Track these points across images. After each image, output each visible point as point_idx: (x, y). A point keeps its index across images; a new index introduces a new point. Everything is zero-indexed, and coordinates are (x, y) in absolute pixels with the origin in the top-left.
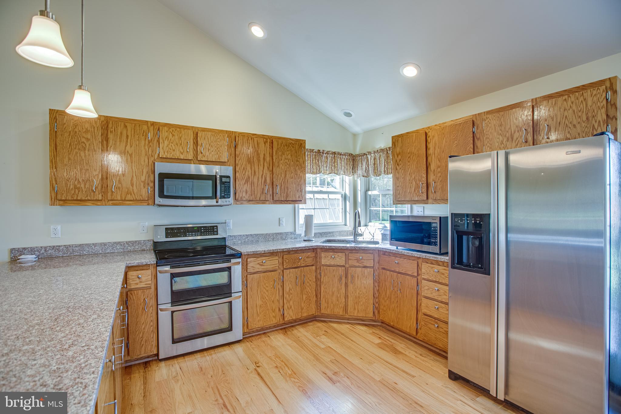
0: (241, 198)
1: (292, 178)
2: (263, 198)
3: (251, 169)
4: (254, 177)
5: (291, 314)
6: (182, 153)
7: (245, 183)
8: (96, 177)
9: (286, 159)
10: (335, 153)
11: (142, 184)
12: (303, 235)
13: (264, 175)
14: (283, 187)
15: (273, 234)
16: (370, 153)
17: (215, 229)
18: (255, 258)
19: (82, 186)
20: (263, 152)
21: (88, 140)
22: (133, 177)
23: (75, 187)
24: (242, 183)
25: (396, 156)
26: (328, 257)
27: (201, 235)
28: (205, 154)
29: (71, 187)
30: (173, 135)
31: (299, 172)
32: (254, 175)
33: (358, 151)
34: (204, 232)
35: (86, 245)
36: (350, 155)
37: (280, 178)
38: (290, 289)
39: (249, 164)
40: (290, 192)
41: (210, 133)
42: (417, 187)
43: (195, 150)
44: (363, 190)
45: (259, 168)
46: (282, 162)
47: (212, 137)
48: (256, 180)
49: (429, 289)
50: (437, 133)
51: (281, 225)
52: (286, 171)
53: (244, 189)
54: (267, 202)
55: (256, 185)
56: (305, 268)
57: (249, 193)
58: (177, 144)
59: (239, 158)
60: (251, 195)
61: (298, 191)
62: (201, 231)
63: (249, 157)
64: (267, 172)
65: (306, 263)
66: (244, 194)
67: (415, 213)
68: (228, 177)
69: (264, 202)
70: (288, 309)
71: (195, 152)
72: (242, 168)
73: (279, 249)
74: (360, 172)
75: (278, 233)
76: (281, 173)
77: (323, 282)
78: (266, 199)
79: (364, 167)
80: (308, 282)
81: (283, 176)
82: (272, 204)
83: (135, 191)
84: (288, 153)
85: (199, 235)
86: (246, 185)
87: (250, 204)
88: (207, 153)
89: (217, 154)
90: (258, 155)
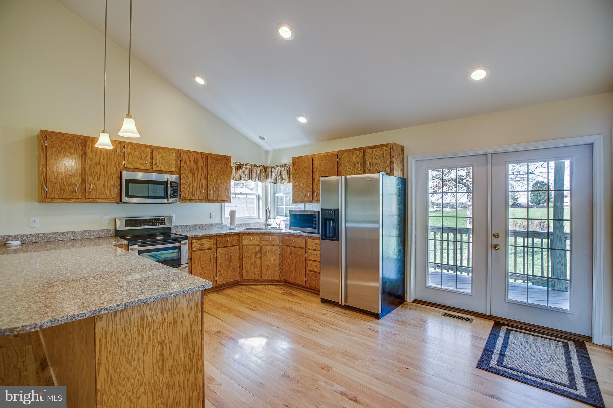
0: (185, 198)
1: (222, 184)
2: (200, 198)
3: (192, 177)
4: (194, 183)
5: (222, 280)
6: (142, 165)
7: (188, 187)
8: (77, 181)
9: (217, 170)
10: (252, 165)
11: (112, 187)
12: (229, 225)
13: (201, 181)
14: (215, 190)
15: (206, 225)
16: (277, 166)
17: (163, 220)
18: (197, 240)
19: (67, 188)
20: (201, 165)
22: (105, 181)
23: (61, 189)
24: (185, 187)
25: (294, 171)
26: (247, 239)
27: (153, 225)
28: (159, 166)
29: (58, 188)
30: (135, 151)
31: (226, 179)
32: (194, 181)
33: (269, 164)
34: (155, 223)
35: (60, 233)
36: (263, 166)
37: (213, 184)
38: (221, 262)
39: (191, 173)
40: (220, 194)
41: (162, 150)
42: (307, 192)
43: (151, 162)
44: (272, 193)
45: (197, 177)
46: (214, 172)
47: (164, 153)
48: (195, 185)
49: (312, 255)
50: (318, 159)
51: (211, 218)
52: (217, 179)
53: (187, 191)
54: (204, 201)
55: (195, 188)
56: (232, 247)
57: (191, 194)
58: (138, 158)
59: (184, 169)
60: (192, 196)
61: (226, 193)
62: (153, 222)
63: (191, 168)
64: (204, 179)
65: (232, 244)
66: (187, 195)
67: (307, 209)
68: (176, 183)
69: (201, 201)
70: (220, 276)
71: (151, 164)
72: (186, 176)
73: (214, 234)
74: (270, 179)
75: (209, 224)
76: (214, 180)
77: (244, 257)
78: (203, 199)
79: (273, 176)
80: (234, 257)
81: (215, 182)
82: (207, 202)
83: (107, 192)
84: (218, 165)
85: (151, 225)
86: (189, 188)
87: (191, 202)
88: (160, 165)
89: (168, 165)
90: (197, 166)
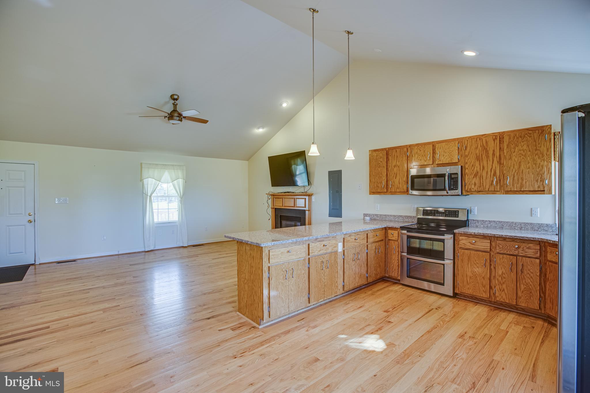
0: (470, 189)
1: (529, 168)
2: (492, 189)
3: (480, 165)
4: (482, 171)
5: (504, 297)
6: (425, 161)
7: (474, 177)
8: (384, 180)
9: (520, 150)
11: (404, 182)
13: (493, 169)
14: (516, 178)
19: (379, 185)
20: (493, 149)
21: (381, 162)
22: (400, 179)
23: (377, 186)
24: (471, 178)
27: (446, 216)
28: (441, 160)
29: (376, 186)
30: (420, 150)
31: (539, 161)
32: (483, 170)
34: (448, 214)
35: (388, 215)
37: (512, 170)
38: (503, 273)
39: (477, 161)
40: (526, 183)
41: (444, 144)
43: (435, 157)
45: (487, 163)
46: (515, 154)
47: (446, 146)
48: (484, 174)
52: (520, 162)
53: (473, 182)
54: (498, 193)
55: (484, 178)
56: (524, 258)
57: (477, 185)
58: (423, 156)
59: (468, 158)
60: (480, 187)
61: (537, 181)
62: (446, 213)
63: (478, 155)
64: (497, 166)
65: (526, 254)
66: (473, 186)
68: (457, 174)
69: (494, 192)
70: (500, 290)
71: (434, 159)
72: (471, 165)
75: (528, 223)
76: (514, 165)
78: (496, 190)
80: (528, 273)
81: (516, 167)
82: (503, 194)
83: (401, 187)
84: (522, 144)
85: (444, 216)
86: (475, 178)
87: (480, 194)
88: (442, 158)
89: (450, 157)
90: (487, 152)
